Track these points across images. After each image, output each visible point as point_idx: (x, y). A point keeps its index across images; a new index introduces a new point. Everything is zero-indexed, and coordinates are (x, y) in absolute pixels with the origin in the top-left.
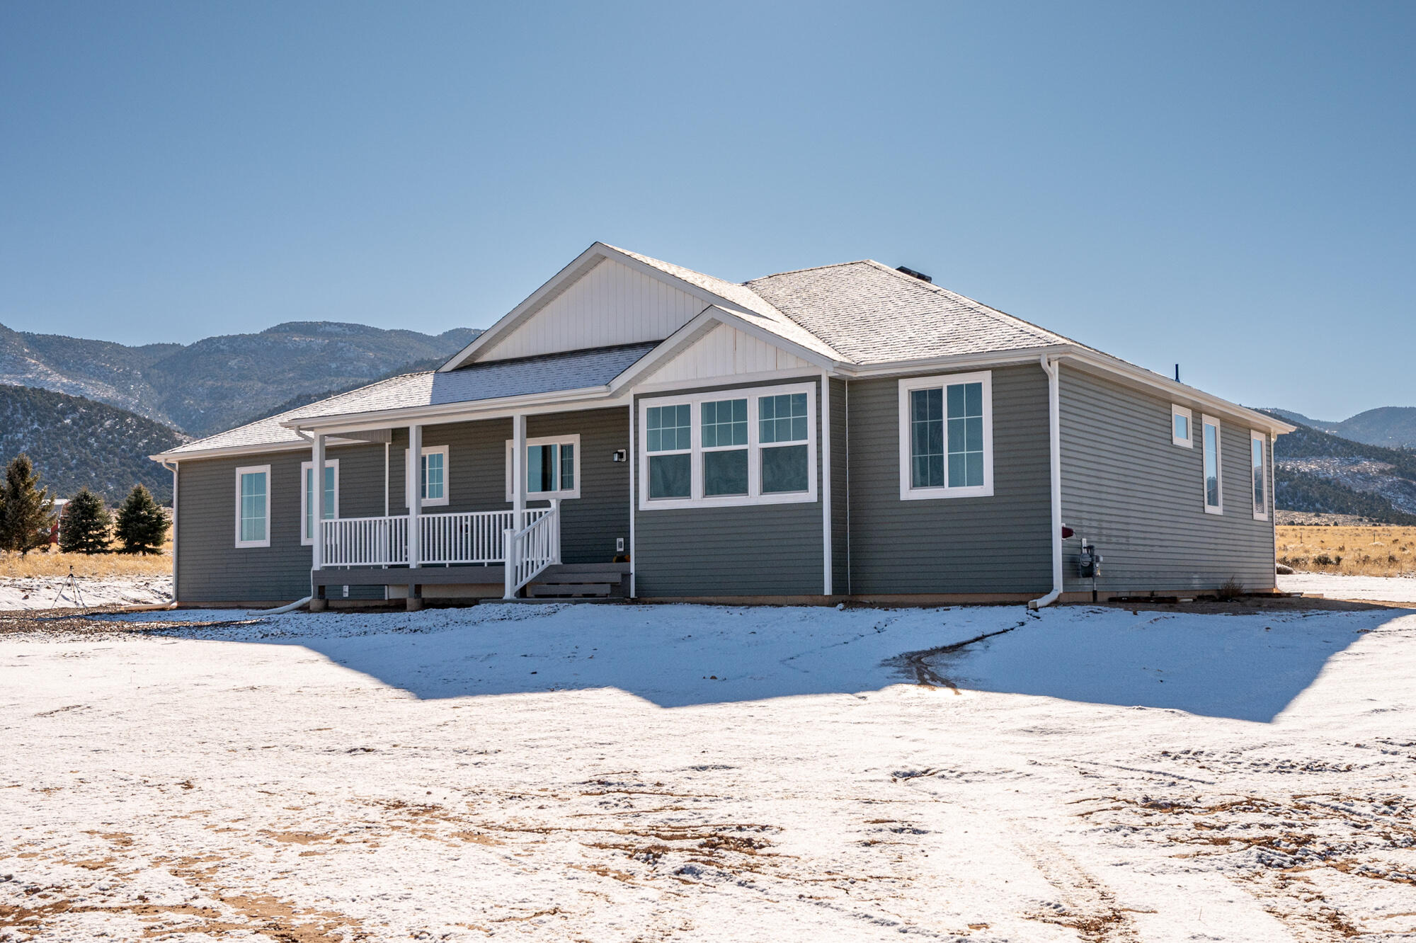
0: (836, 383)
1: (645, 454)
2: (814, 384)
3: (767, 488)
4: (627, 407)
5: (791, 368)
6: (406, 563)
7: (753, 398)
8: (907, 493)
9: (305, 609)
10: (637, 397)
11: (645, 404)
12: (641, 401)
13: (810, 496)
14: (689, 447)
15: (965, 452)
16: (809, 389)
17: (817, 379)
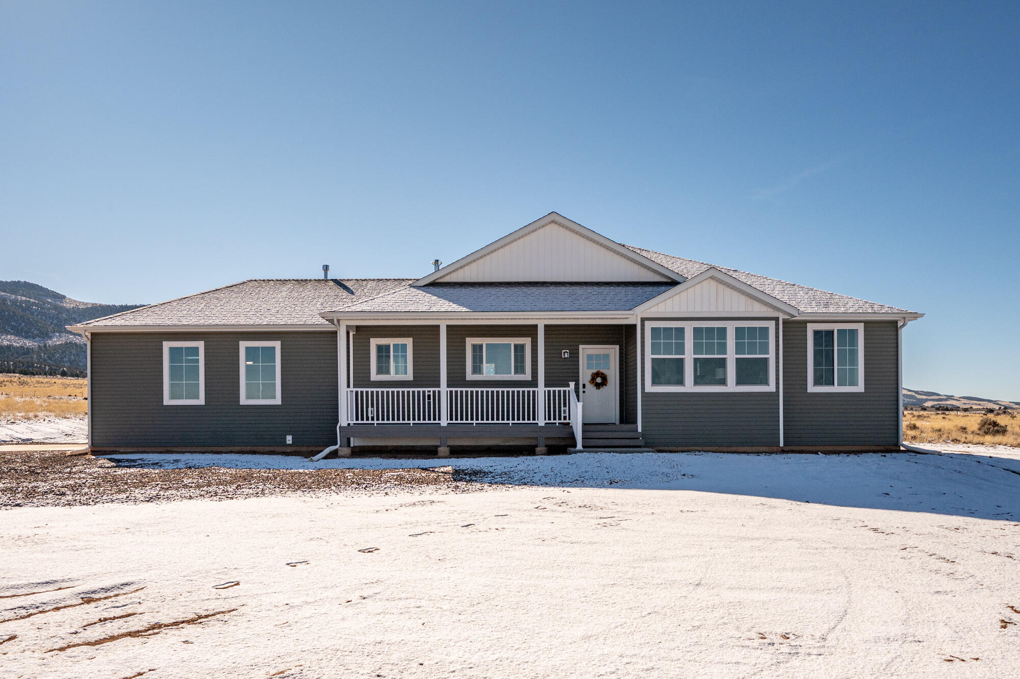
0: (785, 322)
1: (649, 356)
2: (774, 322)
3: (739, 382)
4: (635, 326)
5: (759, 310)
6: (439, 422)
7: (731, 327)
8: (812, 388)
9: (334, 455)
10: (643, 320)
11: (649, 325)
12: (646, 323)
13: (771, 388)
14: (684, 354)
15: (848, 367)
16: (771, 325)
17: (776, 319)
